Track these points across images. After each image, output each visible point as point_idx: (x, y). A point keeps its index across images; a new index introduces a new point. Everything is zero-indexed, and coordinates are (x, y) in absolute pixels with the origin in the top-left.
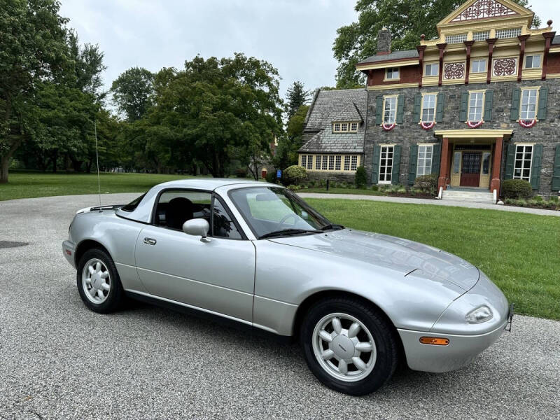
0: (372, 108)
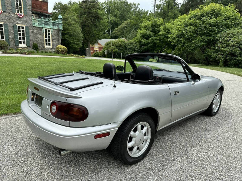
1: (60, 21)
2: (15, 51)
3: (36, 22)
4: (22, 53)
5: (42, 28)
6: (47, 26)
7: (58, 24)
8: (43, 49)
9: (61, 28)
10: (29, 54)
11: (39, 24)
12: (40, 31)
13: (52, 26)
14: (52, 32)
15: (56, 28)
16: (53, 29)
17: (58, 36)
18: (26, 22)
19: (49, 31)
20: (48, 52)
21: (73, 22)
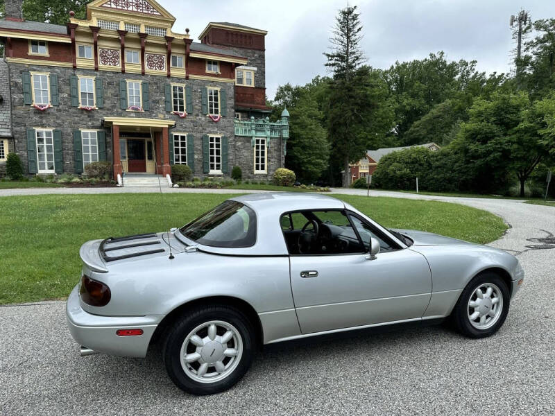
0: (16, 84)
1: (285, 122)
2: (199, 183)
3: (241, 128)
4: (210, 187)
5: (252, 137)
6: (259, 134)
7: (281, 128)
8: (249, 177)
9: (286, 134)
10: (222, 188)
11: (245, 130)
12: (247, 144)
13: (268, 133)
14: (269, 143)
15: (277, 135)
16: (271, 138)
17: (279, 150)
18: (223, 129)
19: (263, 142)
20: (259, 182)
21: (308, 121)
